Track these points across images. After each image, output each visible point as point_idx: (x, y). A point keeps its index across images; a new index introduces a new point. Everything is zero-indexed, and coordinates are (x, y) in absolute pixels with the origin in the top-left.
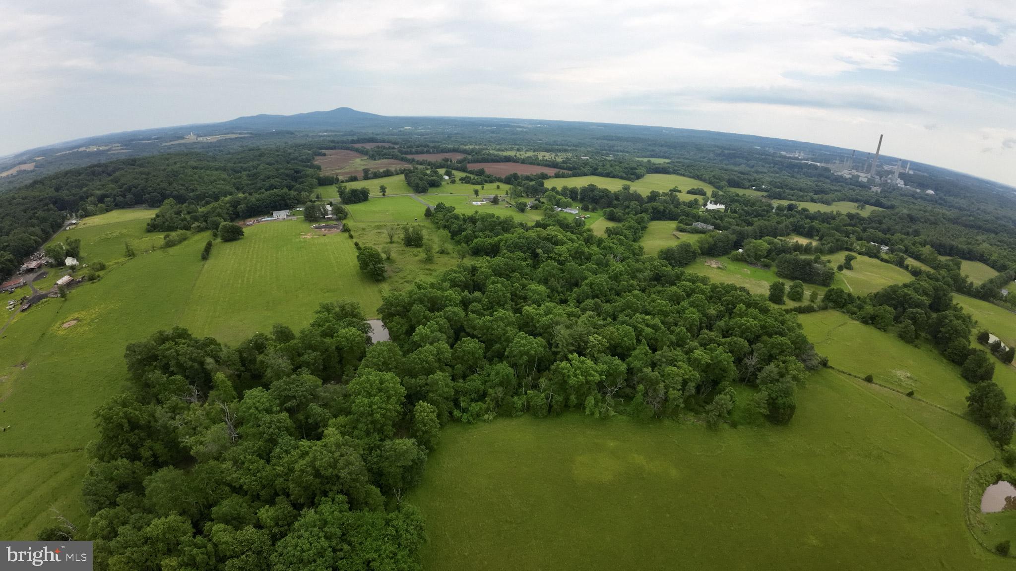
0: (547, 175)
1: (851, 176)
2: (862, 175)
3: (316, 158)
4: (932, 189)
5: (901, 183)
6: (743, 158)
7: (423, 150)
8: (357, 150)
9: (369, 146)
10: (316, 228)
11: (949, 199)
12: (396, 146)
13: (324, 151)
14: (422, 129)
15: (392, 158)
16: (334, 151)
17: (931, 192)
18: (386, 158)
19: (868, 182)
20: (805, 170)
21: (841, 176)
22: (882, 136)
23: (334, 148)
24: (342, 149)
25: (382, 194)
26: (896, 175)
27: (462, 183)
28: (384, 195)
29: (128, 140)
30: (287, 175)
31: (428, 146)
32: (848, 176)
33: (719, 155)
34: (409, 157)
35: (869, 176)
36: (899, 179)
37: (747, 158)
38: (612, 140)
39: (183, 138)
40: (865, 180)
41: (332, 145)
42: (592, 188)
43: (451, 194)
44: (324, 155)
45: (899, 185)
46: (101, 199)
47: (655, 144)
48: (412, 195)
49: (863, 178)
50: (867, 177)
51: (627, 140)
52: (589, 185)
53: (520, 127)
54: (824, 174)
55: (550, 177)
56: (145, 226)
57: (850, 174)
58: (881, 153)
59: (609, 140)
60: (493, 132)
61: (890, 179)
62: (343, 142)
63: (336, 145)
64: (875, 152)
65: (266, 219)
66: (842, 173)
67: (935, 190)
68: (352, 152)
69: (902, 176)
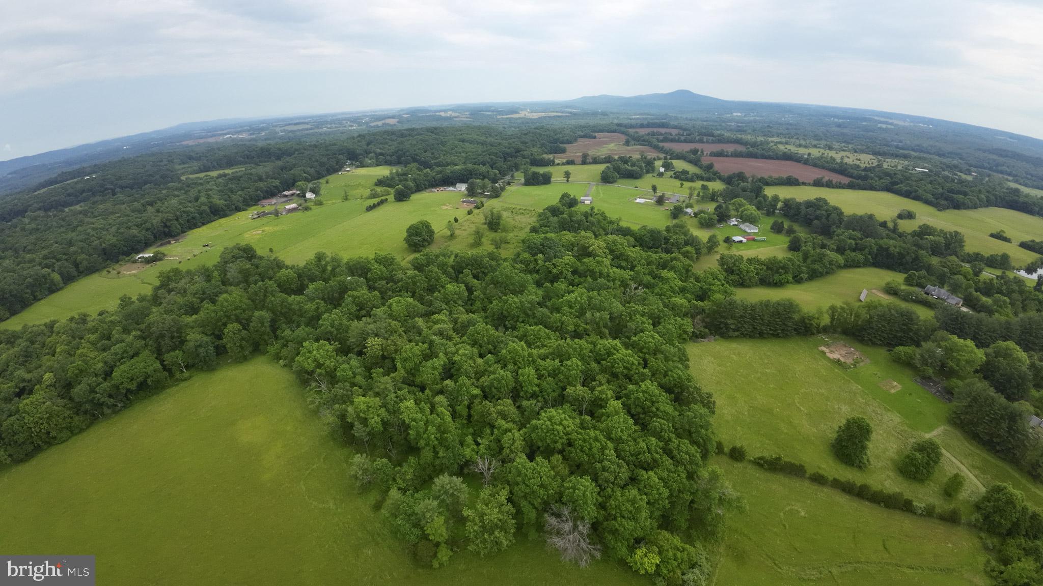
0: (797, 180)
13: (595, 134)
15: (647, 145)
25: (566, 179)
27: (670, 177)
28: (568, 181)
29: (476, 112)
39: (516, 112)
42: (818, 204)
43: (636, 187)
44: (595, 137)
46: (378, 155)
48: (594, 183)
52: (817, 199)
55: (804, 184)
56: (375, 180)
60: (839, 126)
65: (451, 188)
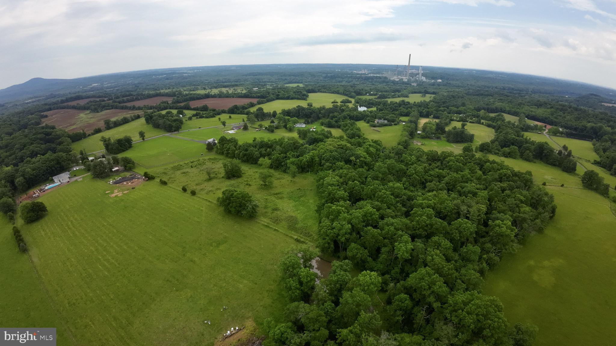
1: (398, 80)
2: (404, 78)
3: (43, 120)
4: (439, 79)
5: (424, 79)
6: (339, 77)
7: (133, 98)
8: (74, 108)
9: (82, 103)
10: (116, 183)
11: (451, 82)
12: (106, 99)
13: (45, 113)
14: (107, 84)
15: (112, 108)
16: (52, 112)
17: (440, 81)
18: (107, 109)
19: (408, 81)
20: (375, 80)
21: (394, 80)
22: (410, 55)
23: (50, 109)
24: (58, 109)
26: (420, 75)
27: (197, 118)
28: (143, 139)
30: (41, 139)
31: (132, 95)
32: (397, 80)
33: (325, 77)
34: (129, 104)
35: (407, 78)
36: (423, 77)
37: (341, 77)
38: (256, 75)
40: (406, 80)
41: (47, 107)
43: (200, 128)
44: (47, 116)
45: (423, 80)
47: (284, 75)
48: (168, 134)
49: (405, 79)
50: (406, 79)
51: (266, 74)
53: (185, 73)
54: (385, 81)
57: (398, 78)
58: (410, 64)
59: (254, 76)
61: (418, 77)
62: (55, 103)
63: (51, 107)
64: (407, 64)
66: (394, 78)
67: (441, 79)
68: (69, 110)
69: (423, 75)
